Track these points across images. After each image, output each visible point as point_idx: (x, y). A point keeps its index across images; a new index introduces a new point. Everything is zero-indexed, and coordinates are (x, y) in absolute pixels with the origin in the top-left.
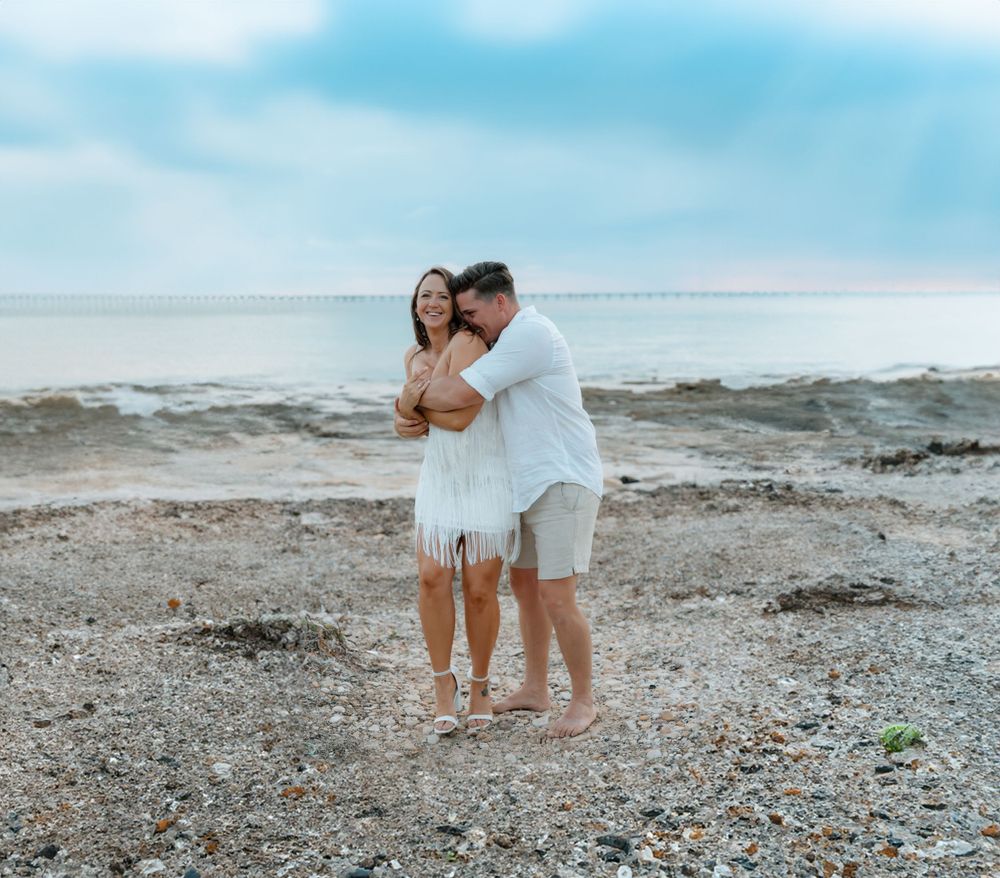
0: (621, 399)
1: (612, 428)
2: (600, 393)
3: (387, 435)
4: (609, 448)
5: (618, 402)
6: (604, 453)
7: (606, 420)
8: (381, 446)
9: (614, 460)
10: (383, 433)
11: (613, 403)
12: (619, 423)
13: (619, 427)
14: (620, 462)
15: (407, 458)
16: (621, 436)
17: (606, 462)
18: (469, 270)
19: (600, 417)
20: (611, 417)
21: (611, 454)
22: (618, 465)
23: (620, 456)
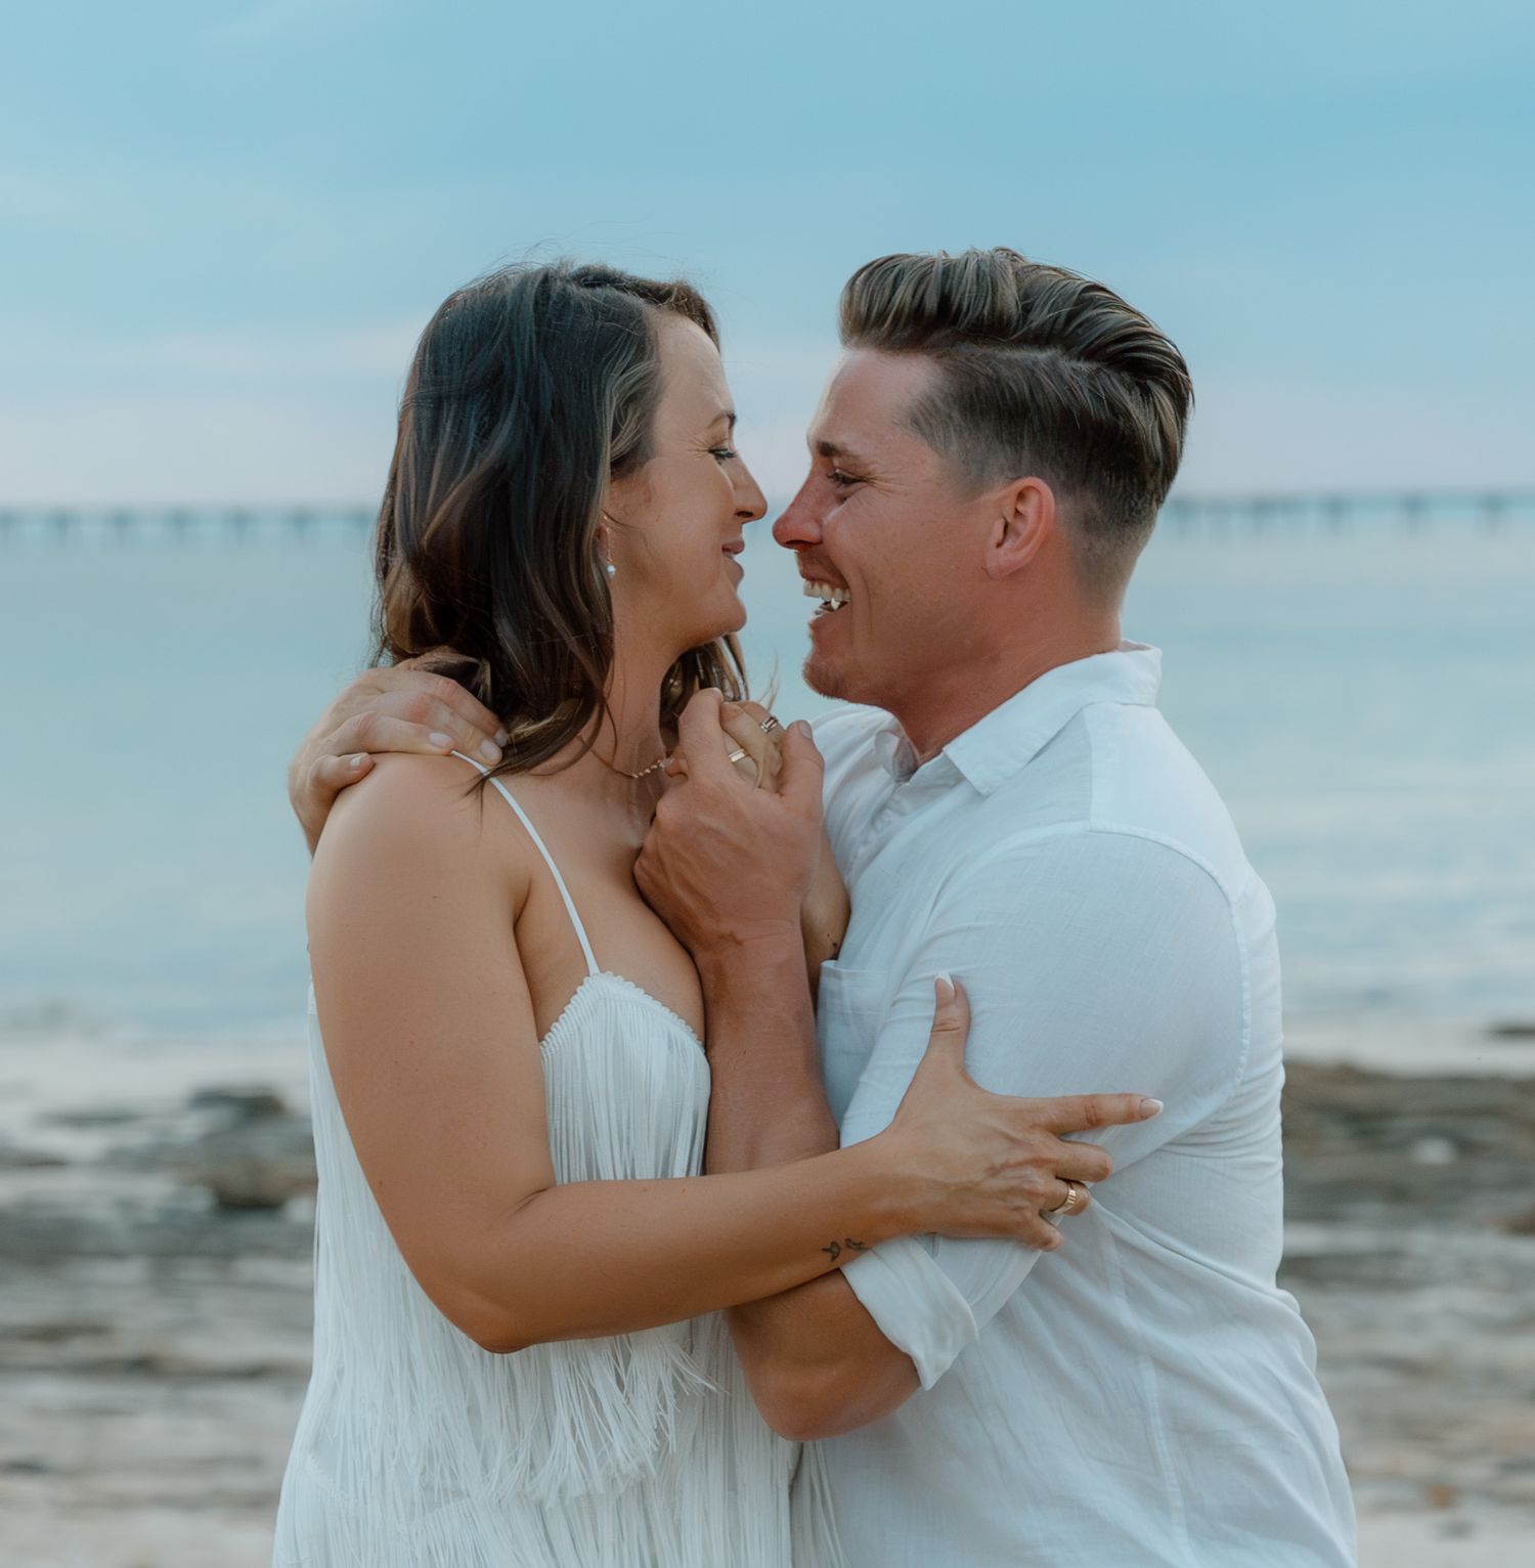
0: (1486, 1132)
1: (1429, 1302)
2: (1354, 1095)
3: (79, 1349)
4: (1411, 1430)
5: (1465, 1147)
6: (1375, 1458)
7: (1393, 1255)
8: (40, 1412)
9: (1441, 1496)
10: (51, 1334)
11: (1435, 1153)
12: (1468, 1272)
13: (1468, 1299)
14: (1470, 1511)
15: (193, 1485)
16: (1479, 1349)
17: (1382, 1508)
18: (986, 274)
19: (1357, 1238)
20: (1422, 1241)
21: (1418, 1462)
22: (1459, 1531)
23: (1474, 1472)
